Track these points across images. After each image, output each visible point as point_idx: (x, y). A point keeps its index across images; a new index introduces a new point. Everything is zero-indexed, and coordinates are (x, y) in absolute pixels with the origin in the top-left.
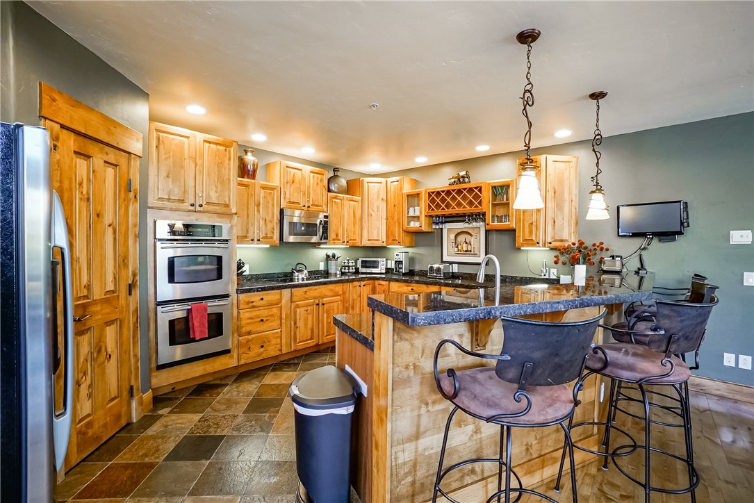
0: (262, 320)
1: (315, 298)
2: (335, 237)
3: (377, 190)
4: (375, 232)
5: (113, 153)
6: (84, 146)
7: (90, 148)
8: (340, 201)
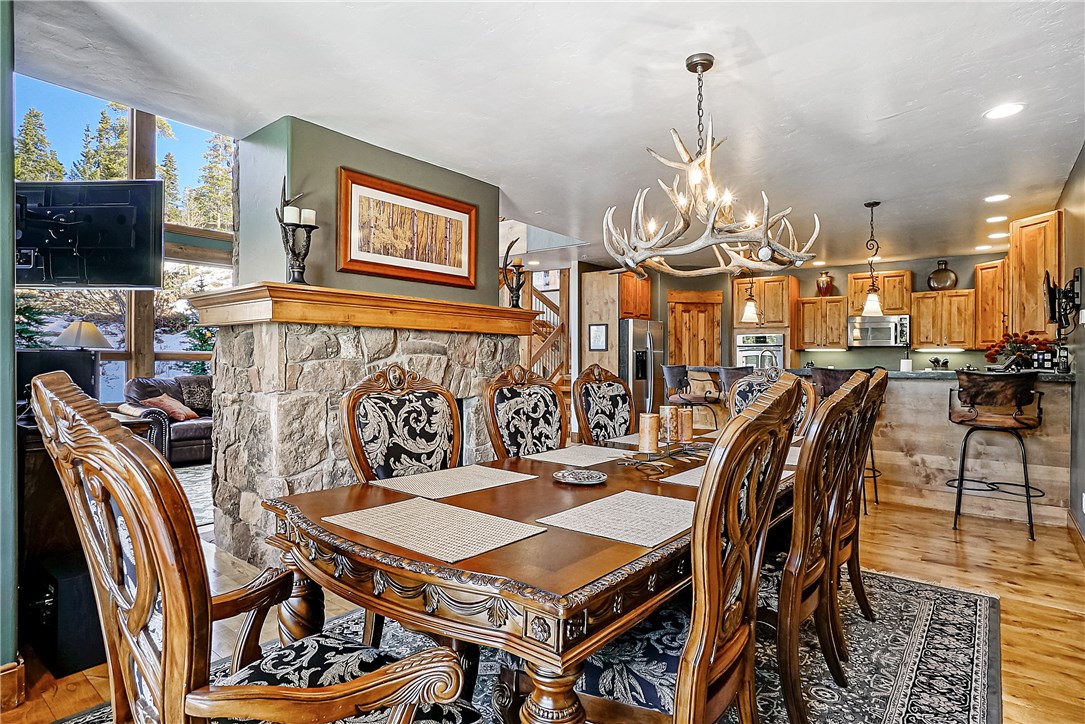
2: (923, 339)
3: (991, 277)
4: (990, 331)
5: (703, 306)
6: (687, 307)
7: (690, 307)
8: (932, 300)
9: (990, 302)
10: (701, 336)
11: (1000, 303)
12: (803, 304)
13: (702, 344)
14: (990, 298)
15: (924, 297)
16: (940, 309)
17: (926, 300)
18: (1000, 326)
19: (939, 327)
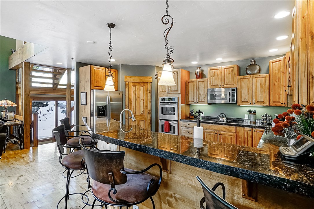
0: (189, 133)
1: (215, 130)
2: (243, 100)
3: (277, 66)
4: (278, 96)
5: (143, 84)
6: (135, 84)
7: (136, 84)
8: (247, 80)
9: (277, 80)
10: (142, 97)
11: (283, 81)
12: (189, 82)
13: (142, 102)
14: (277, 78)
15: (243, 78)
16: (251, 84)
17: (244, 80)
18: (283, 94)
19: (251, 94)
